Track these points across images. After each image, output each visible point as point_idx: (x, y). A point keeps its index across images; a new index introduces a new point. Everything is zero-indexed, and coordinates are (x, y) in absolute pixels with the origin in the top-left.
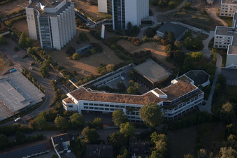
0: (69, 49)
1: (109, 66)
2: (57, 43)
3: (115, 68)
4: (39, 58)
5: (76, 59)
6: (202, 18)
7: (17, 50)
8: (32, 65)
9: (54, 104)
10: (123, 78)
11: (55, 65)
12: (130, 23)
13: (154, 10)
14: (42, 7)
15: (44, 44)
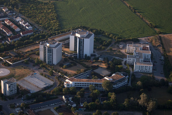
0: (61, 64)
1: (82, 70)
2: (55, 62)
3: (85, 71)
4: (46, 68)
5: (65, 68)
6: (118, 54)
7: (34, 66)
8: (44, 71)
9: (60, 85)
10: (88, 76)
11: (56, 70)
12: (86, 55)
13: (95, 50)
14: (48, 45)
15: (48, 62)
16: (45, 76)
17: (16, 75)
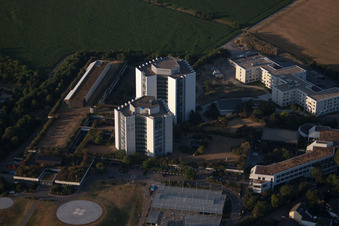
6: (235, 90)
7: (125, 172)
8: (164, 175)
11: (191, 165)
12: (192, 111)
16: (185, 186)
17: (119, 205)
